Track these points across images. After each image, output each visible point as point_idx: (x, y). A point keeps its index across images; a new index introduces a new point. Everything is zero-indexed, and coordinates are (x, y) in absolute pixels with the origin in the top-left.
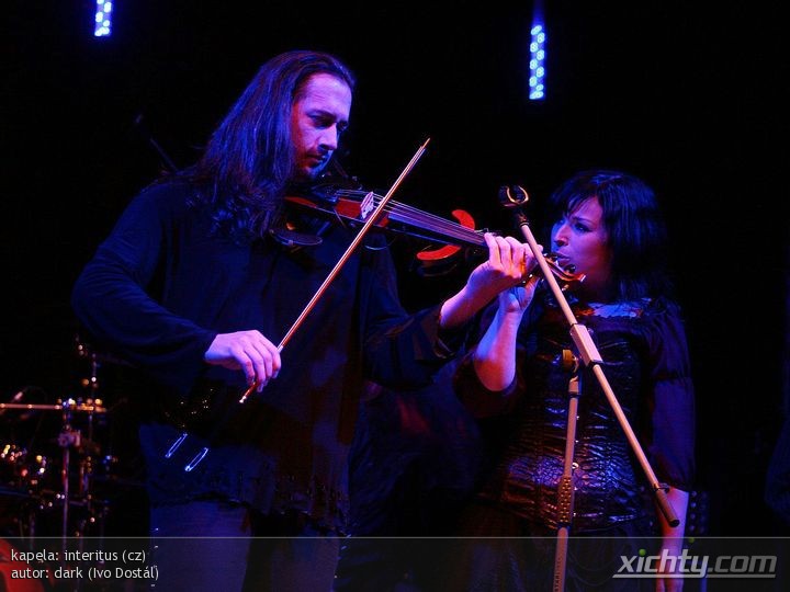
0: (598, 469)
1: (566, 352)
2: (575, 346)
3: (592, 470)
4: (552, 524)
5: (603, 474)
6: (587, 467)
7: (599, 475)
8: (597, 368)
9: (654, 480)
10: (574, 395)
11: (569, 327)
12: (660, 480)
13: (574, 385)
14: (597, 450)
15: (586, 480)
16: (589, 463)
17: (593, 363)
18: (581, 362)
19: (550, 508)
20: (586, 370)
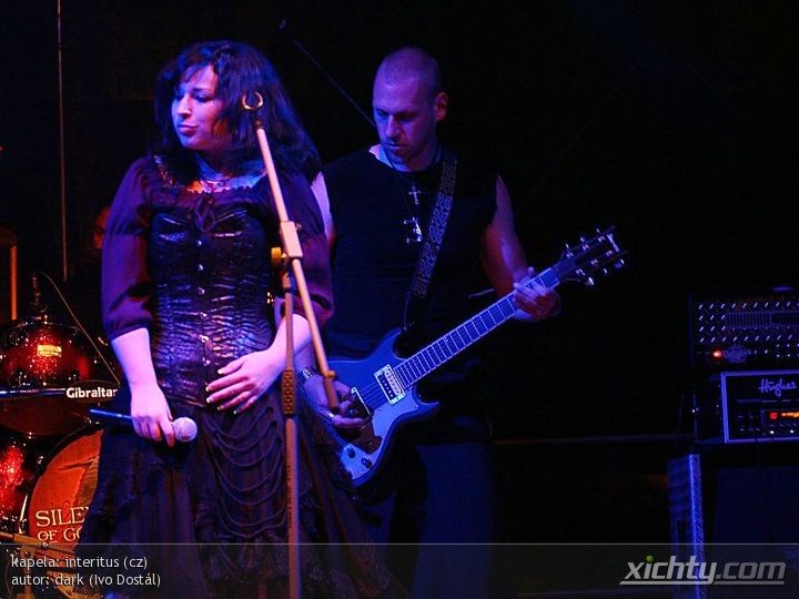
0: (228, 339)
3: (222, 341)
4: (189, 399)
5: (234, 343)
6: (217, 339)
7: (230, 345)
14: (226, 321)
15: (218, 351)
16: (218, 334)
19: (185, 384)
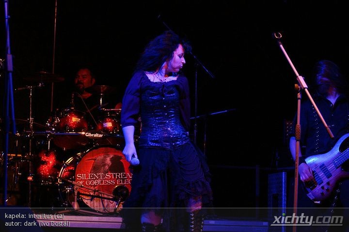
1: (296, 85)
2: (299, 83)
8: (306, 90)
9: (326, 125)
10: (299, 99)
11: (297, 77)
12: (328, 125)
13: (299, 96)
17: (305, 88)
18: (301, 88)
20: (303, 91)
